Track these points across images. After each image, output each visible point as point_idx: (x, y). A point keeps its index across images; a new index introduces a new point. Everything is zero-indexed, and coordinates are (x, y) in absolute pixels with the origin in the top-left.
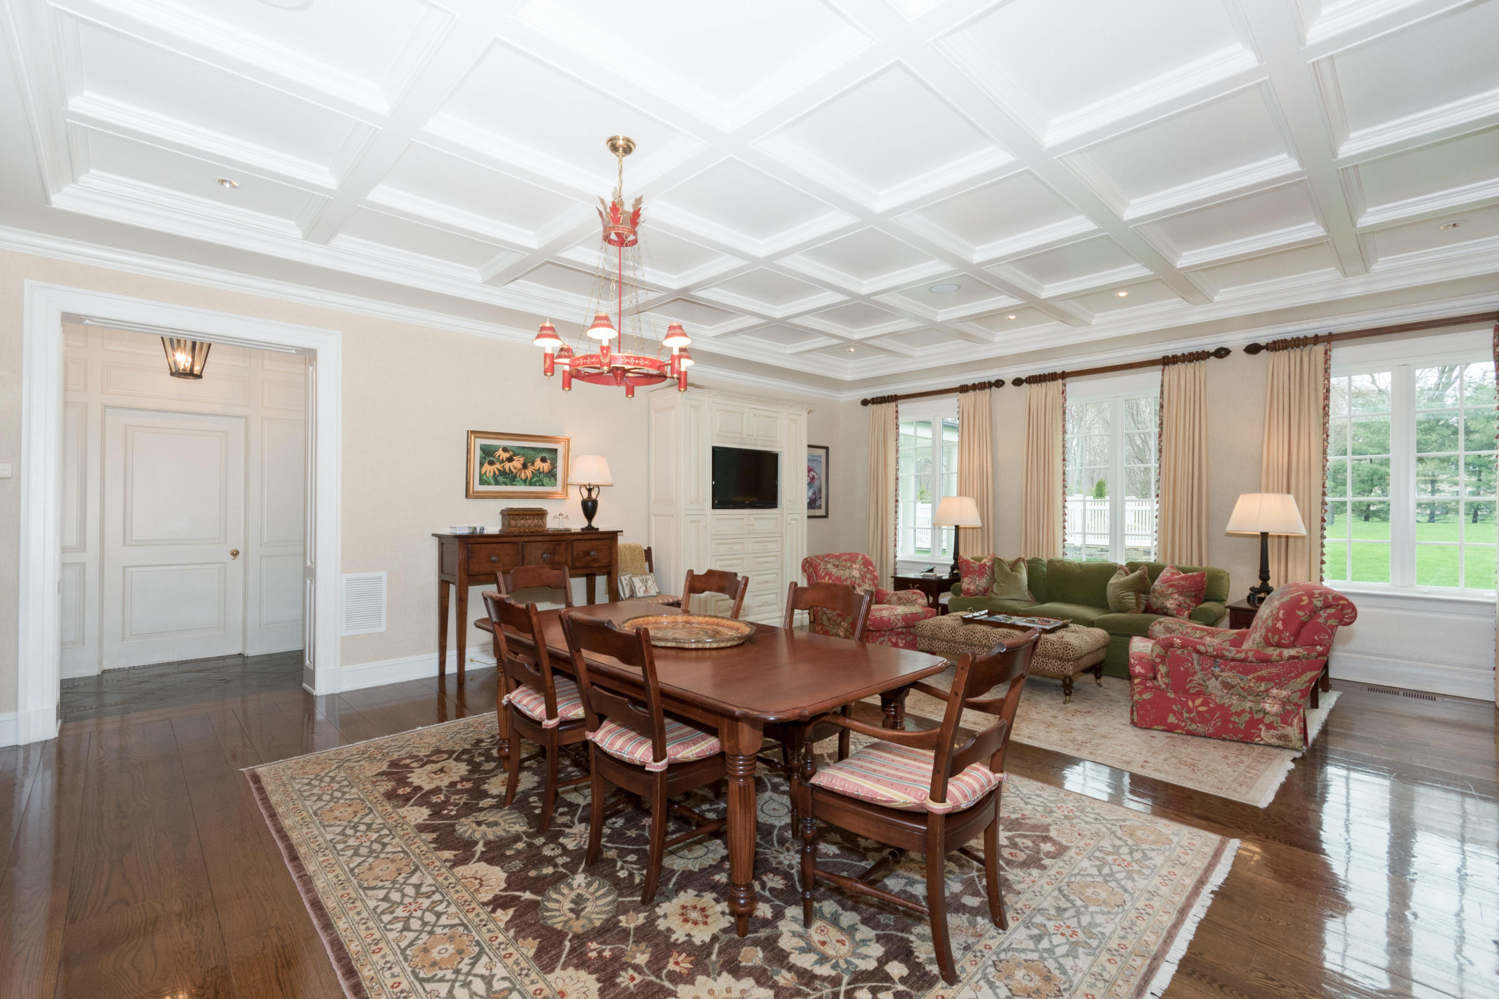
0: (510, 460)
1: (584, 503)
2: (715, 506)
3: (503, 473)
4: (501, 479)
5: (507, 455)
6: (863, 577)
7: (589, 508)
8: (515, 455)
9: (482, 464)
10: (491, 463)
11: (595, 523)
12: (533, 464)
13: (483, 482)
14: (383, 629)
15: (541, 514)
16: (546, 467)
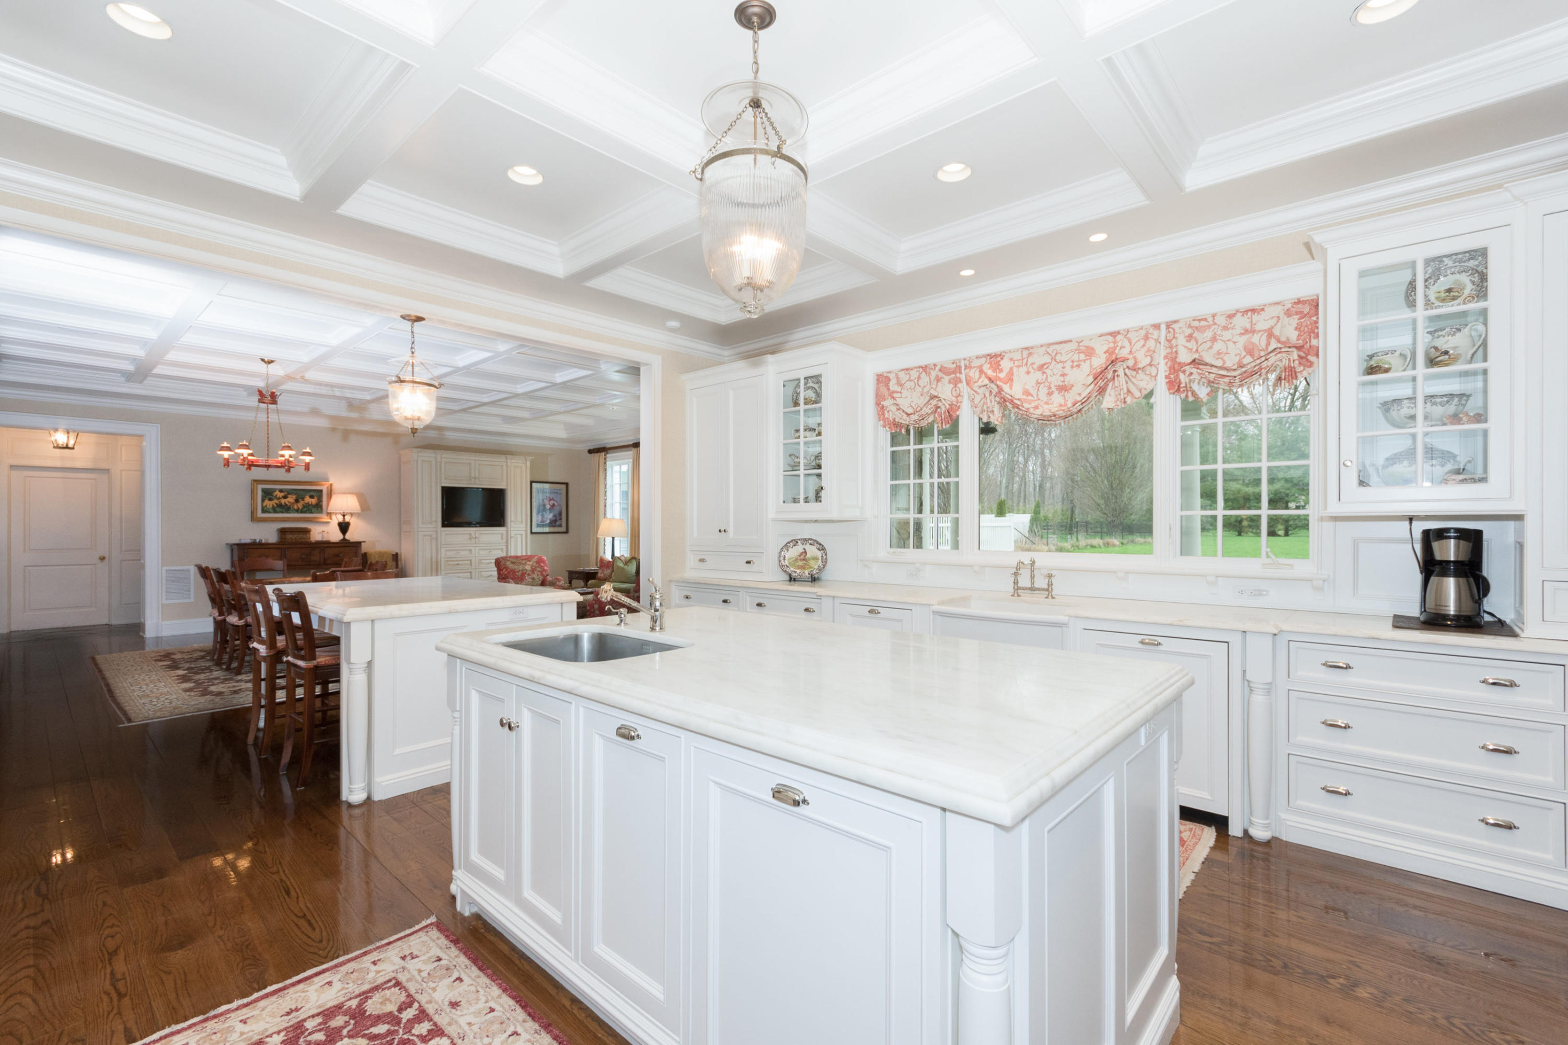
0: (285, 497)
1: (340, 525)
2: (444, 525)
3: (280, 506)
4: (278, 509)
5: (283, 494)
6: (533, 571)
7: (344, 527)
8: (289, 494)
9: (263, 501)
10: (270, 500)
11: (348, 536)
12: (303, 499)
13: (264, 510)
14: (192, 600)
15: (307, 531)
16: (314, 501)
